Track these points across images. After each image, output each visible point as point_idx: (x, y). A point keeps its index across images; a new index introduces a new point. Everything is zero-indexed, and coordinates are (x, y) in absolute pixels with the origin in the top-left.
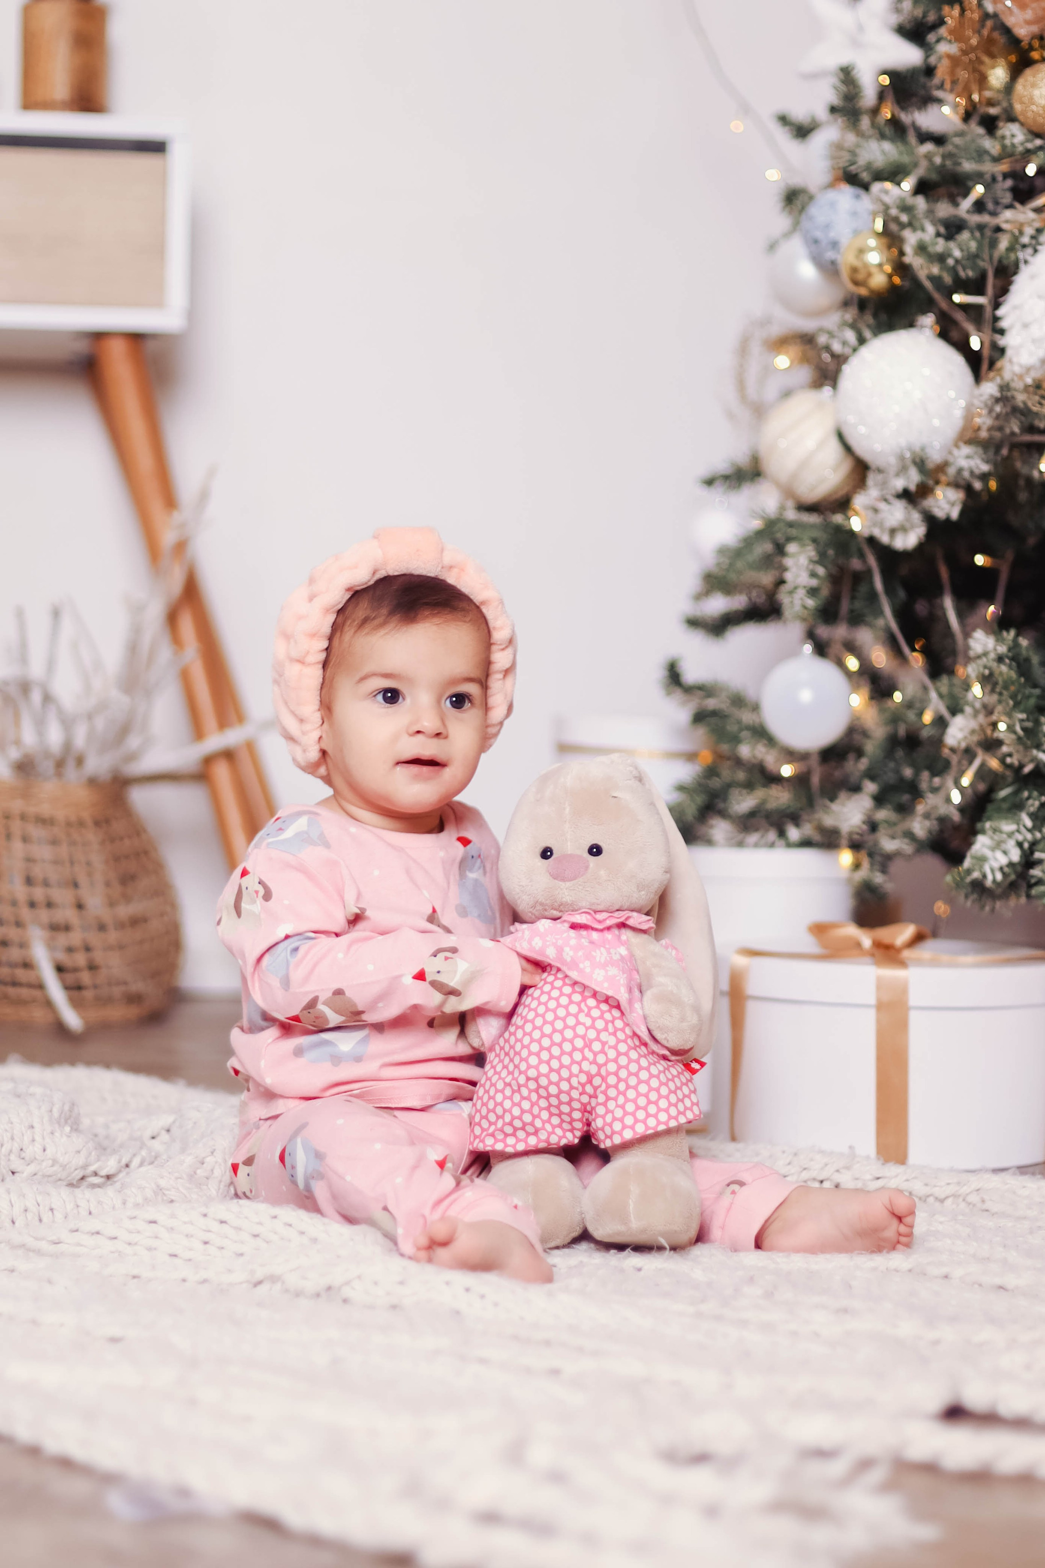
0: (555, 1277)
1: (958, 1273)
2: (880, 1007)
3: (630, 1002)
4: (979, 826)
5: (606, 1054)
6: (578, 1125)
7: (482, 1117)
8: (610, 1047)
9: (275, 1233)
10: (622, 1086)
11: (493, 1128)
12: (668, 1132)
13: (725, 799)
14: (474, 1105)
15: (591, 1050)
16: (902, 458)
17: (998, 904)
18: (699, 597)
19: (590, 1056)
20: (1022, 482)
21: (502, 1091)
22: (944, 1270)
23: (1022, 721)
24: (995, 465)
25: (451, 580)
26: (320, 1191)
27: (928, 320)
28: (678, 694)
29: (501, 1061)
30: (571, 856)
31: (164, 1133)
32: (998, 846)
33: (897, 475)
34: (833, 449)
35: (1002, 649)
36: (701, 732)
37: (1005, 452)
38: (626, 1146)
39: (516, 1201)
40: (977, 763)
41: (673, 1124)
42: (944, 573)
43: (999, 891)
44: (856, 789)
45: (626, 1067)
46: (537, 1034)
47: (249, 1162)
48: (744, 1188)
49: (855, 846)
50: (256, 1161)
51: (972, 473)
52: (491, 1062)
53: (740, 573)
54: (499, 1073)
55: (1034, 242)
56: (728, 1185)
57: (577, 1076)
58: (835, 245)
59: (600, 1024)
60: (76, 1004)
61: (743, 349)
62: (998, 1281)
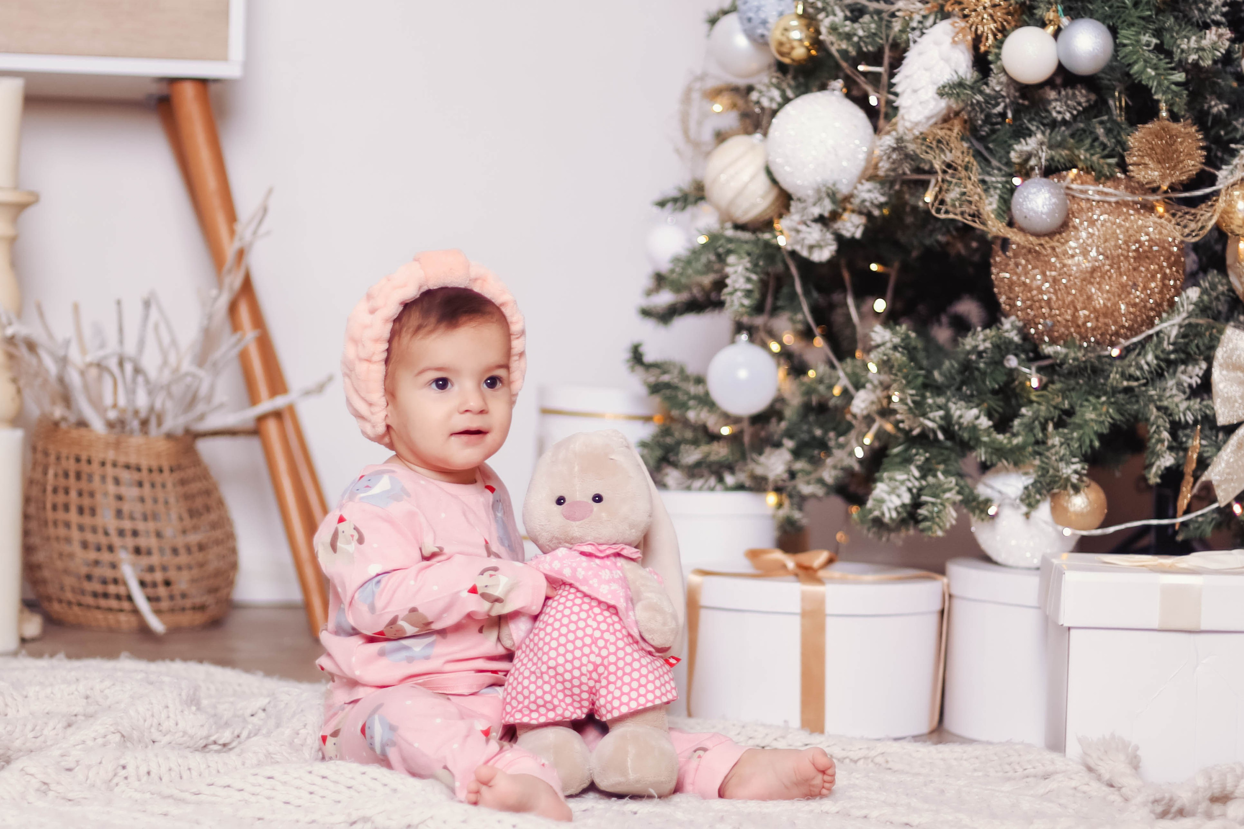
0: (574, 818)
1: (875, 814)
2: (804, 614)
3: (627, 609)
4: (877, 475)
5: (608, 649)
6: (586, 704)
7: (513, 698)
8: (611, 644)
9: (364, 785)
10: (620, 673)
11: (521, 706)
12: (654, 708)
13: (677, 454)
14: (506, 690)
15: (597, 646)
16: (818, 191)
17: (893, 535)
18: (649, 293)
19: (596, 650)
20: (908, 209)
21: (528, 678)
22: (864, 812)
23: (912, 395)
24: (890, 196)
25: (477, 289)
26: (393, 755)
27: (839, 84)
28: (640, 370)
29: (527, 656)
30: (579, 502)
31: (260, 711)
32: (893, 491)
33: (814, 204)
34: (763, 181)
35: (897, 340)
36: (657, 400)
37: (897, 187)
38: (622, 719)
39: (543, 761)
40: (875, 427)
41: (658, 702)
42: (846, 276)
43: (893, 525)
44: (778, 445)
45: (623, 659)
46: (555, 634)
47: (335, 734)
48: (707, 752)
49: (778, 490)
50: (341, 733)
51: (872, 203)
52: (518, 657)
53: (689, 277)
54: (525, 665)
55: (920, 26)
56: (695, 751)
57: (586, 665)
58: (764, 23)
59: (604, 626)
60: (158, 612)
61: (687, 98)
62: (905, 820)
